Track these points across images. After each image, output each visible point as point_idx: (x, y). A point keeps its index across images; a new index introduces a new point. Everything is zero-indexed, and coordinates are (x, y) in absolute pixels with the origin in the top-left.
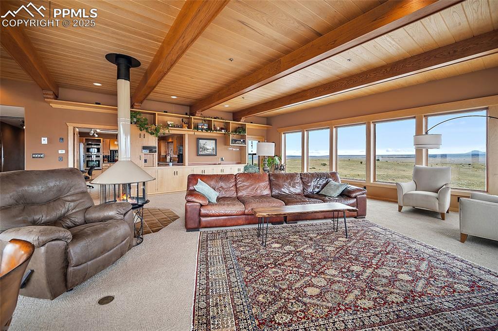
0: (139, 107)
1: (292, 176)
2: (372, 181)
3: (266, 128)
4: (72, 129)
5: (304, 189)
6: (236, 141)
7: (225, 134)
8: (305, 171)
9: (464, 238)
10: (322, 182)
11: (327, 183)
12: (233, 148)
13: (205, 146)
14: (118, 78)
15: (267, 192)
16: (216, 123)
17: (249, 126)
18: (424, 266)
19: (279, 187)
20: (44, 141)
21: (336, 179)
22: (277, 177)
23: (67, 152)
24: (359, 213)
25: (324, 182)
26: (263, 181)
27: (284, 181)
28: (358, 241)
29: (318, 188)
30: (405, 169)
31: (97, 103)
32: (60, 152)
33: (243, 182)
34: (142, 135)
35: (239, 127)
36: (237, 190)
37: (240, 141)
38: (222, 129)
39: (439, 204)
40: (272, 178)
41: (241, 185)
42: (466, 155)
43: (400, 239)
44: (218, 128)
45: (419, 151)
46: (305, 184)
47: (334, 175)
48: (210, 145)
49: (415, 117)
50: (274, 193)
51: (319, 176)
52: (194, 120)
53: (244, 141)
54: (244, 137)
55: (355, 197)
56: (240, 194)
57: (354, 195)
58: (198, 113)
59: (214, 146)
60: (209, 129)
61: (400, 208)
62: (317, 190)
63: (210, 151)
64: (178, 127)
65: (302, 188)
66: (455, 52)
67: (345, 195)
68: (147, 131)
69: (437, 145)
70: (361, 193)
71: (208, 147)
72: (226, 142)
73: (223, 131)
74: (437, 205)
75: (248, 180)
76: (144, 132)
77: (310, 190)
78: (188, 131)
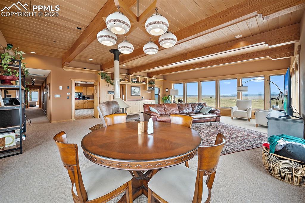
0: (107, 71)
1: (187, 105)
2: (218, 107)
3: (163, 81)
4: (74, 81)
5: (193, 110)
6: (150, 88)
7: (145, 84)
8: (200, 102)
9: (257, 126)
10: (200, 107)
11: (202, 108)
12: (148, 92)
13: (135, 91)
14: (115, 60)
15: (178, 112)
16: (141, 79)
17: (156, 80)
18: (245, 133)
19: (182, 110)
20: (61, 88)
21: (206, 106)
22: (181, 105)
23: (71, 94)
24: (217, 120)
25: (201, 107)
26: (176, 107)
27: (185, 107)
28: (221, 128)
29: (199, 110)
30: (225, 103)
31: (85, 68)
32: (68, 94)
33: (168, 107)
34: (108, 85)
35: (151, 81)
36: (165, 111)
37: (152, 88)
38: (143, 81)
39: (248, 115)
40: (179, 106)
41: (167, 109)
42: (256, 95)
43: (236, 127)
44: (142, 81)
45: (238, 93)
46: (193, 108)
47: (204, 104)
48: (137, 90)
49: (237, 78)
50: (181, 113)
51: (199, 104)
52: (131, 77)
53: (153, 88)
54: (153, 86)
55: (216, 113)
56: (167, 113)
57: (215, 112)
58: (134, 74)
59: (139, 90)
60: (138, 82)
61: (232, 118)
62: (198, 111)
63: (137, 93)
64: (123, 81)
65: (192, 110)
66: (253, 55)
67: (212, 112)
68: (110, 83)
69: (246, 91)
70: (218, 111)
71: (136, 91)
72: (145, 89)
73: (144, 82)
74: (247, 116)
75: (170, 106)
76: (109, 83)
77: (195, 111)
78: (128, 83)
